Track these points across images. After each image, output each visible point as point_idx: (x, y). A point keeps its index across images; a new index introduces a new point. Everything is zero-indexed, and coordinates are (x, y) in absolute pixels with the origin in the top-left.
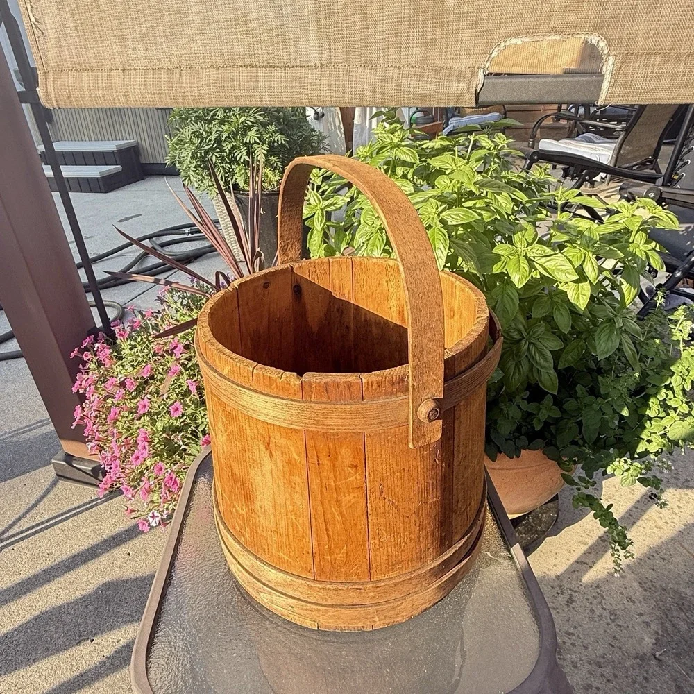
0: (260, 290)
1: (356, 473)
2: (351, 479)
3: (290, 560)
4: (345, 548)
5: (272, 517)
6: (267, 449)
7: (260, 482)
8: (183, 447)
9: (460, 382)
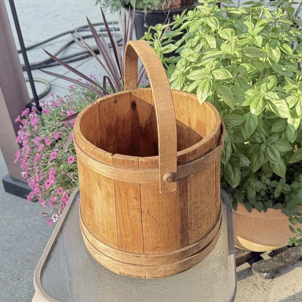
0: (112, 104)
1: (136, 202)
2: (134, 204)
3: (108, 239)
4: (132, 236)
5: (101, 217)
6: (99, 186)
7: (96, 200)
8: (73, 180)
9: (188, 166)
